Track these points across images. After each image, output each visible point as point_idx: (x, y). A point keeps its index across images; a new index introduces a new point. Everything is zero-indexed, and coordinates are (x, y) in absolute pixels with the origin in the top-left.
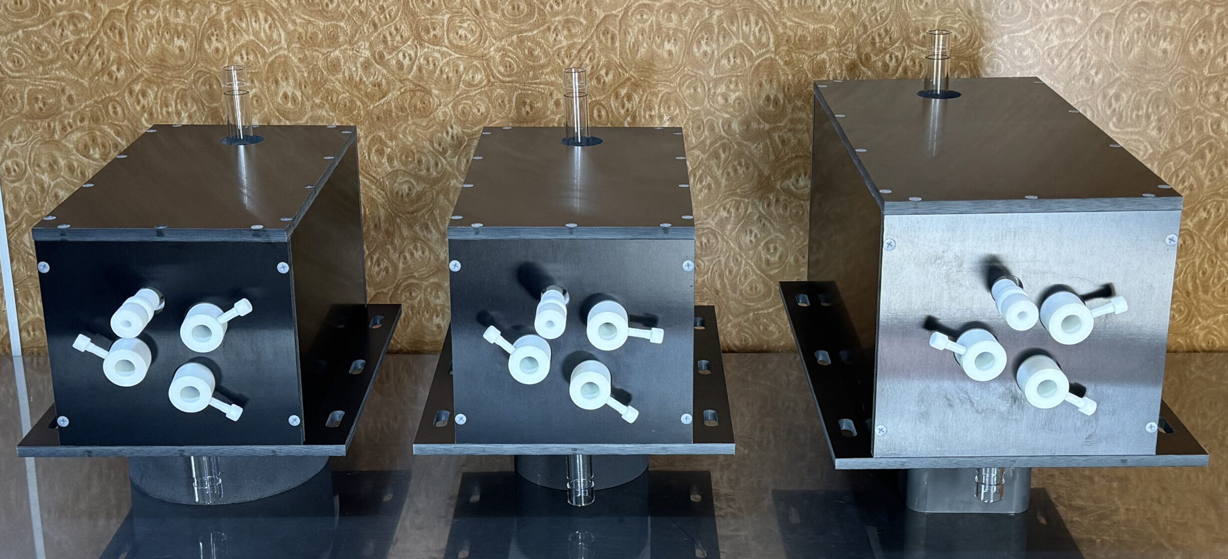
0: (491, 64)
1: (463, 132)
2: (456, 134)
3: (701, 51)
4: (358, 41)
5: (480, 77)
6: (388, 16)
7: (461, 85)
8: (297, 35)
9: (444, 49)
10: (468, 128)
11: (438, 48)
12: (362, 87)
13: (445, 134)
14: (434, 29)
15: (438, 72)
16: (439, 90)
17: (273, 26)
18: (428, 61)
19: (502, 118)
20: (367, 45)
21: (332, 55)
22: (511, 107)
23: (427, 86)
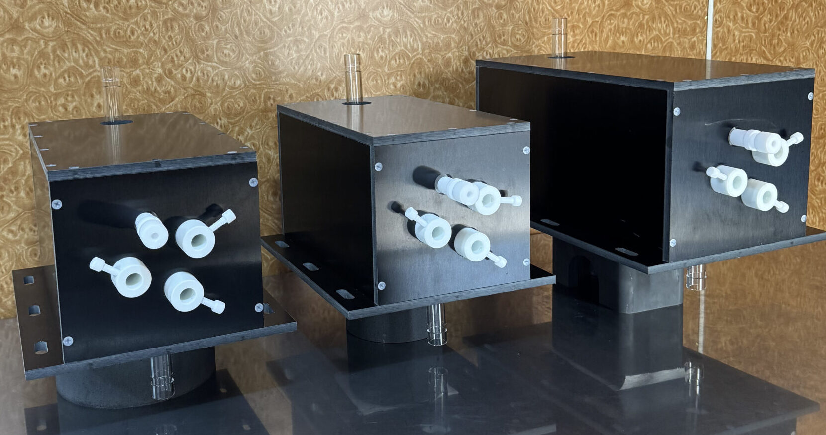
0: (246, 72)
1: (228, 122)
2: (224, 124)
3: (379, 56)
4: (153, 62)
5: (239, 82)
6: (174, 43)
7: (227, 89)
8: (107, 60)
9: (215, 64)
10: (232, 119)
11: (210, 63)
12: (157, 95)
13: (216, 125)
14: (207, 50)
15: (210, 80)
16: (212, 93)
17: (89, 54)
18: (203, 74)
19: (255, 110)
20: (160, 64)
21: (134, 73)
22: (260, 102)
23: (203, 91)
